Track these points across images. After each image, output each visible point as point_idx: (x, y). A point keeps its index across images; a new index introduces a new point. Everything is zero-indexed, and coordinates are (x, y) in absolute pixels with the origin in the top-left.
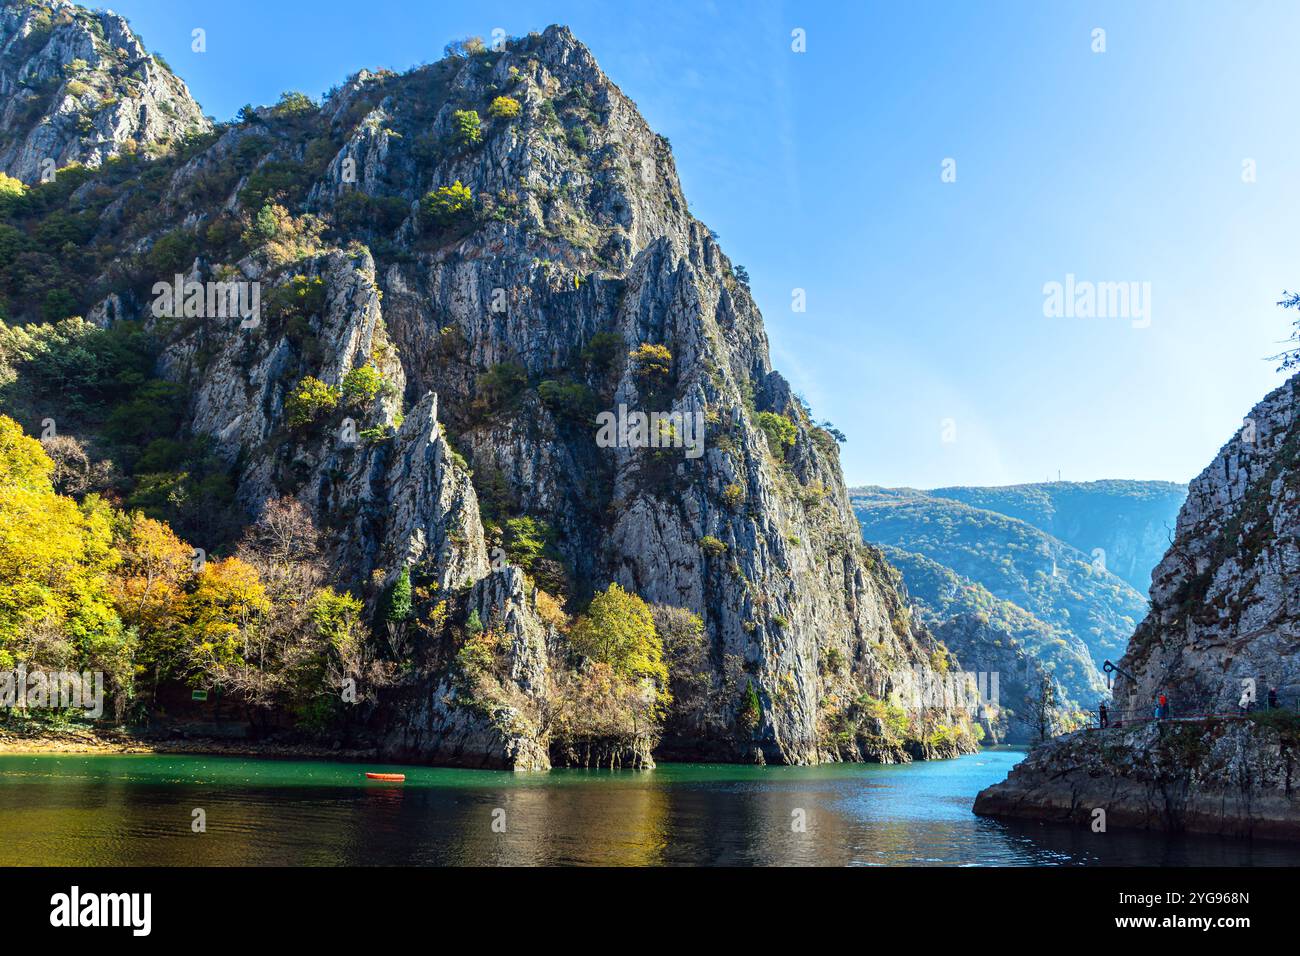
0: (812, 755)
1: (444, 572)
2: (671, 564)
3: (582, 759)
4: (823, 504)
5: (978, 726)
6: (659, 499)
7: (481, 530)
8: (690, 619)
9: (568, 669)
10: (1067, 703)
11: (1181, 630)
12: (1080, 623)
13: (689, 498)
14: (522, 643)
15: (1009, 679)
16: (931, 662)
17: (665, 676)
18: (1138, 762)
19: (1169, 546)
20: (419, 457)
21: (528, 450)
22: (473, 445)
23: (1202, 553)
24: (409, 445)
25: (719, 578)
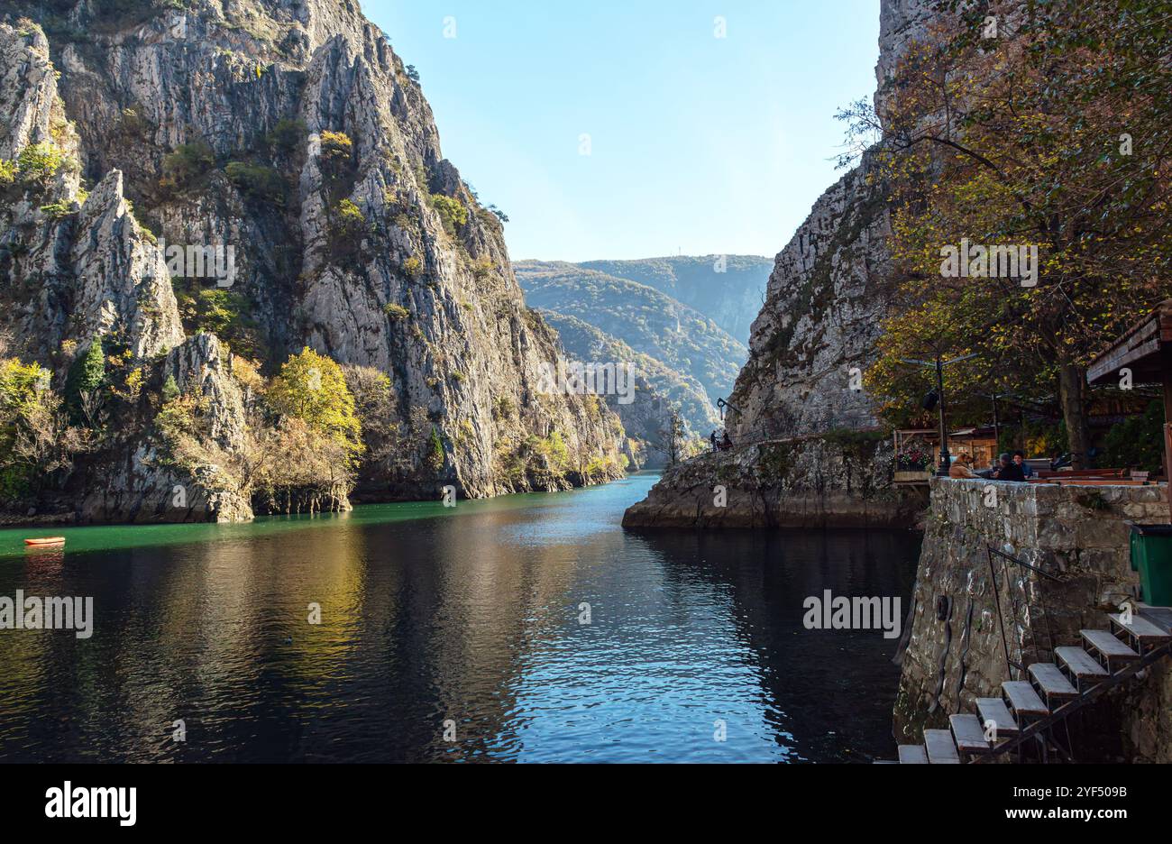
0: (490, 489)
1: (138, 341)
2: (359, 329)
3: (283, 506)
4: (491, 274)
5: (624, 456)
6: (345, 271)
7: (174, 301)
8: (378, 376)
9: (266, 426)
10: (691, 433)
11: (772, 372)
12: (698, 370)
13: (373, 269)
14: (220, 404)
15: (647, 416)
16: (585, 405)
17: (358, 428)
18: (745, 476)
19: (762, 306)
20: (106, 231)
21: (218, 225)
22: (162, 221)
23: (786, 310)
24: (95, 220)
25: (403, 340)
